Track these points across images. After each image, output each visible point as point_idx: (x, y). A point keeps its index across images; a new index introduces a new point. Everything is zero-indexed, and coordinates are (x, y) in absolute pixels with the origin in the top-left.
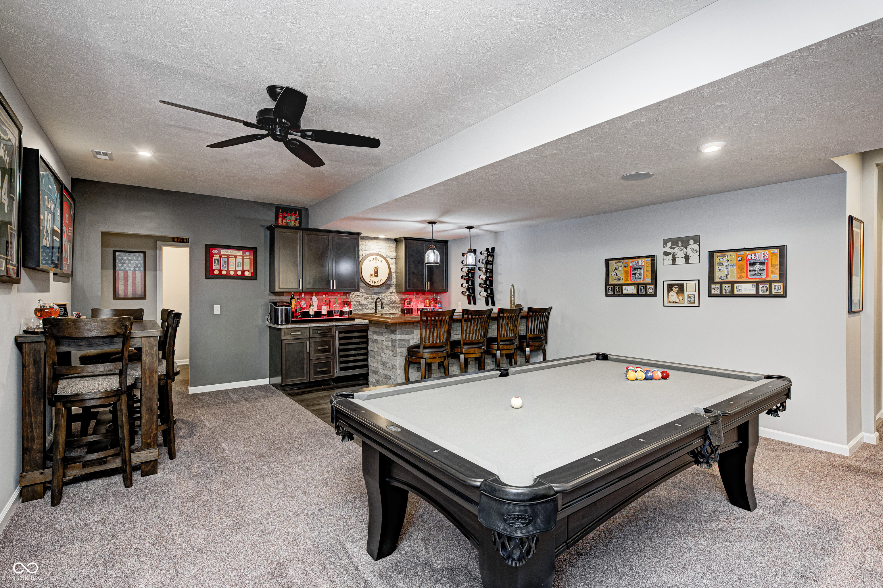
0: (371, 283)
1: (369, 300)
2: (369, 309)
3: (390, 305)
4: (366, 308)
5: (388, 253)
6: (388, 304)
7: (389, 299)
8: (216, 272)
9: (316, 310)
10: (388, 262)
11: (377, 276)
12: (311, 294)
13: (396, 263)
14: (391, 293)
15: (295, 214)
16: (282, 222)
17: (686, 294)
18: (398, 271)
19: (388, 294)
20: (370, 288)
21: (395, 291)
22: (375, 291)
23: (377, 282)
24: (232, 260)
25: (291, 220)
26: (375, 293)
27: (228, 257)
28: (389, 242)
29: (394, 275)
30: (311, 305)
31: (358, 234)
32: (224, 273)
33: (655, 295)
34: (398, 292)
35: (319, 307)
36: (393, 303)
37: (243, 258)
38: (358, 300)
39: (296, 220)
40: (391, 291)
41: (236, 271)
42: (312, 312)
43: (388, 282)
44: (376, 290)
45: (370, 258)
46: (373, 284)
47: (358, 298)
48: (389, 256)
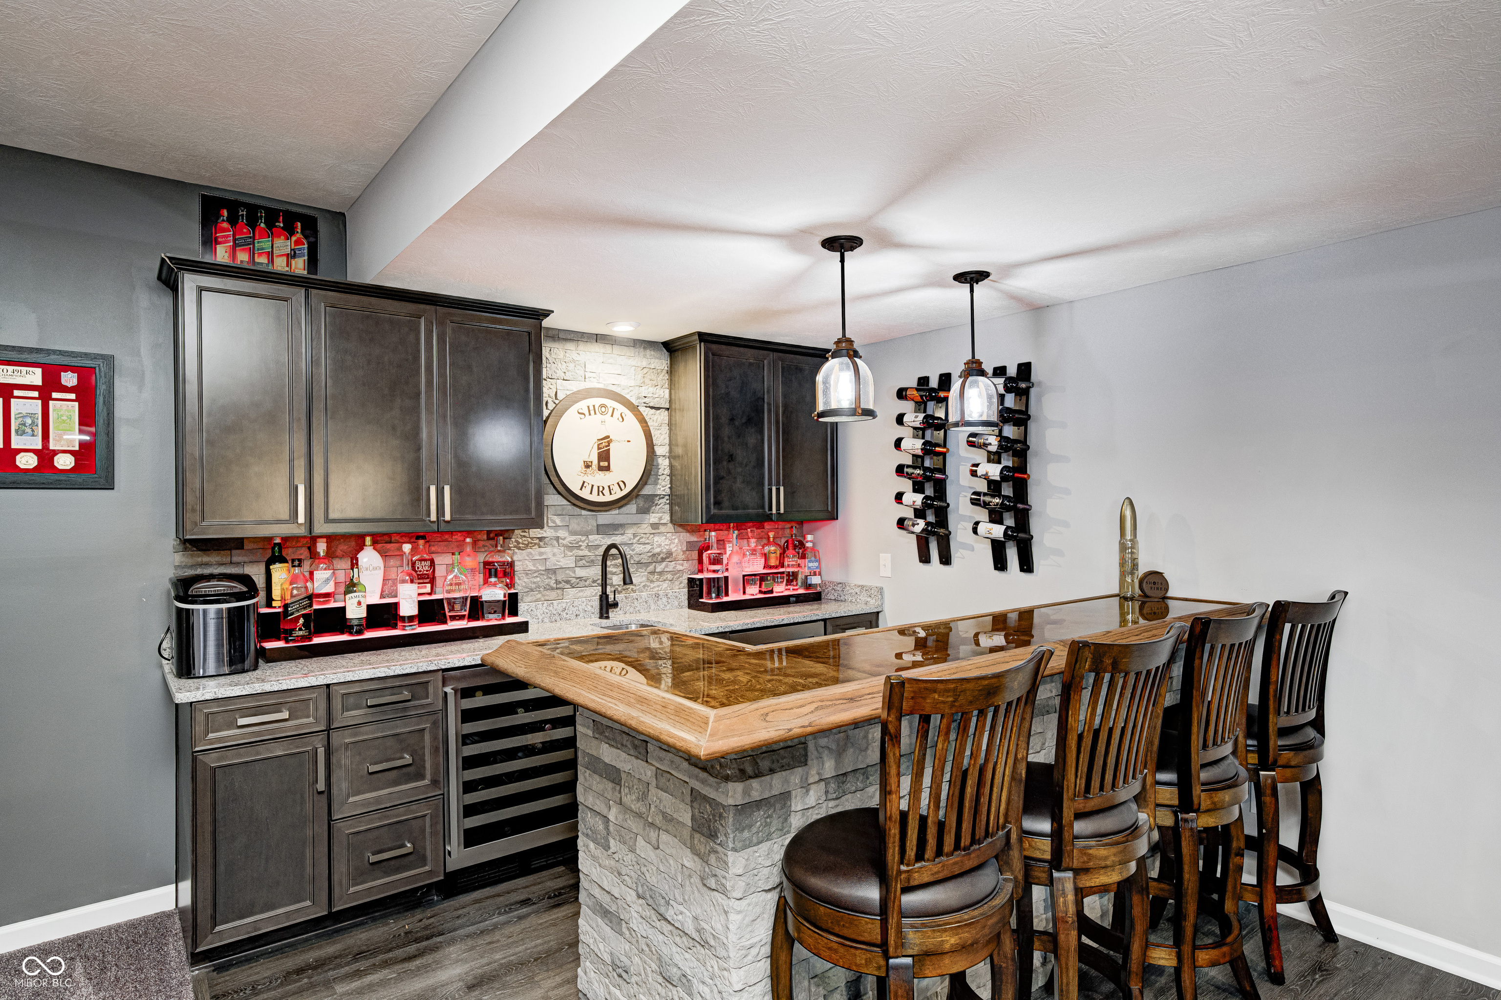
0: (585, 494)
1: (581, 553)
2: (582, 583)
3: (651, 568)
4: (567, 582)
5: (644, 391)
6: (647, 564)
7: (649, 547)
9: (375, 599)
10: (643, 422)
11: (608, 468)
13: (670, 424)
14: (655, 526)
15: (289, 231)
16: (233, 258)
18: (679, 451)
19: (645, 528)
20: (584, 512)
21: (667, 518)
22: (600, 522)
23: (606, 491)
25: (270, 256)
26: (601, 529)
28: (648, 352)
29: (664, 464)
30: (351, 586)
31: (540, 315)
34: (680, 523)
35: (389, 585)
36: (663, 560)
37: (45, 397)
38: (541, 554)
39: (292, 256)
40: (656, 521)
42: (355, 612)
43: (646, 491)
44: (605, 518)
45: (582, 405)
46: (594, 498)
47: (542, 550)
48: (646, 400)
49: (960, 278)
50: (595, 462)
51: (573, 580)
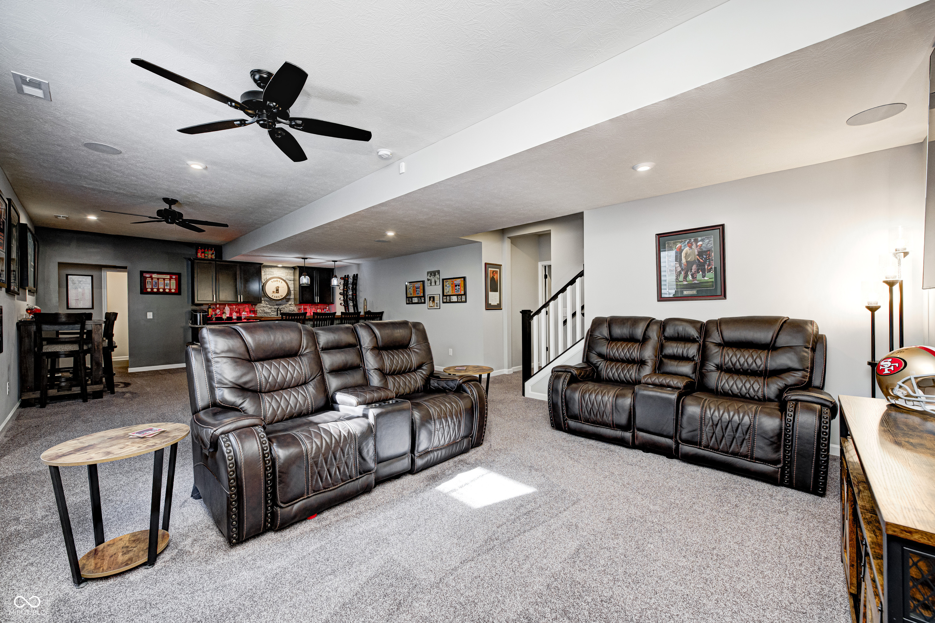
0: (273, 298)
1: (272, 309)
5: (287, 277)
8: (149, 290)
9: (228, 316)
10: (287, 283)
11: (278, 293)
13: (294, 284)
14: (290, 305)
15: (211, 250)
16: (201, 255)
17: (435, 302)
18: (295, 289)
19: (288, 305)
20: (273, 301)
21: (293, 303)
23: (278, 297)
24: (161, 281)
25: (208, 254)
26: (277, 305)
27: (158, 279)
28: (288, 269)
29: (292, 292)
30: (224, 313)
31: (262, 264)
32: (155, 290)
33: (425, 303)
34: (296, 305)
35: (231, 314)
37: (170, 279)
38: (263, 309)
39: (212, 254)
40: (290, 303)
41: (164, 289)
42: (224, 317)
43: (288, 297)
44: (278, 302)
45: (272, 280)
46: (275, 298)
48: (287, 279)
49: (333, 261)
50: (275, 291)
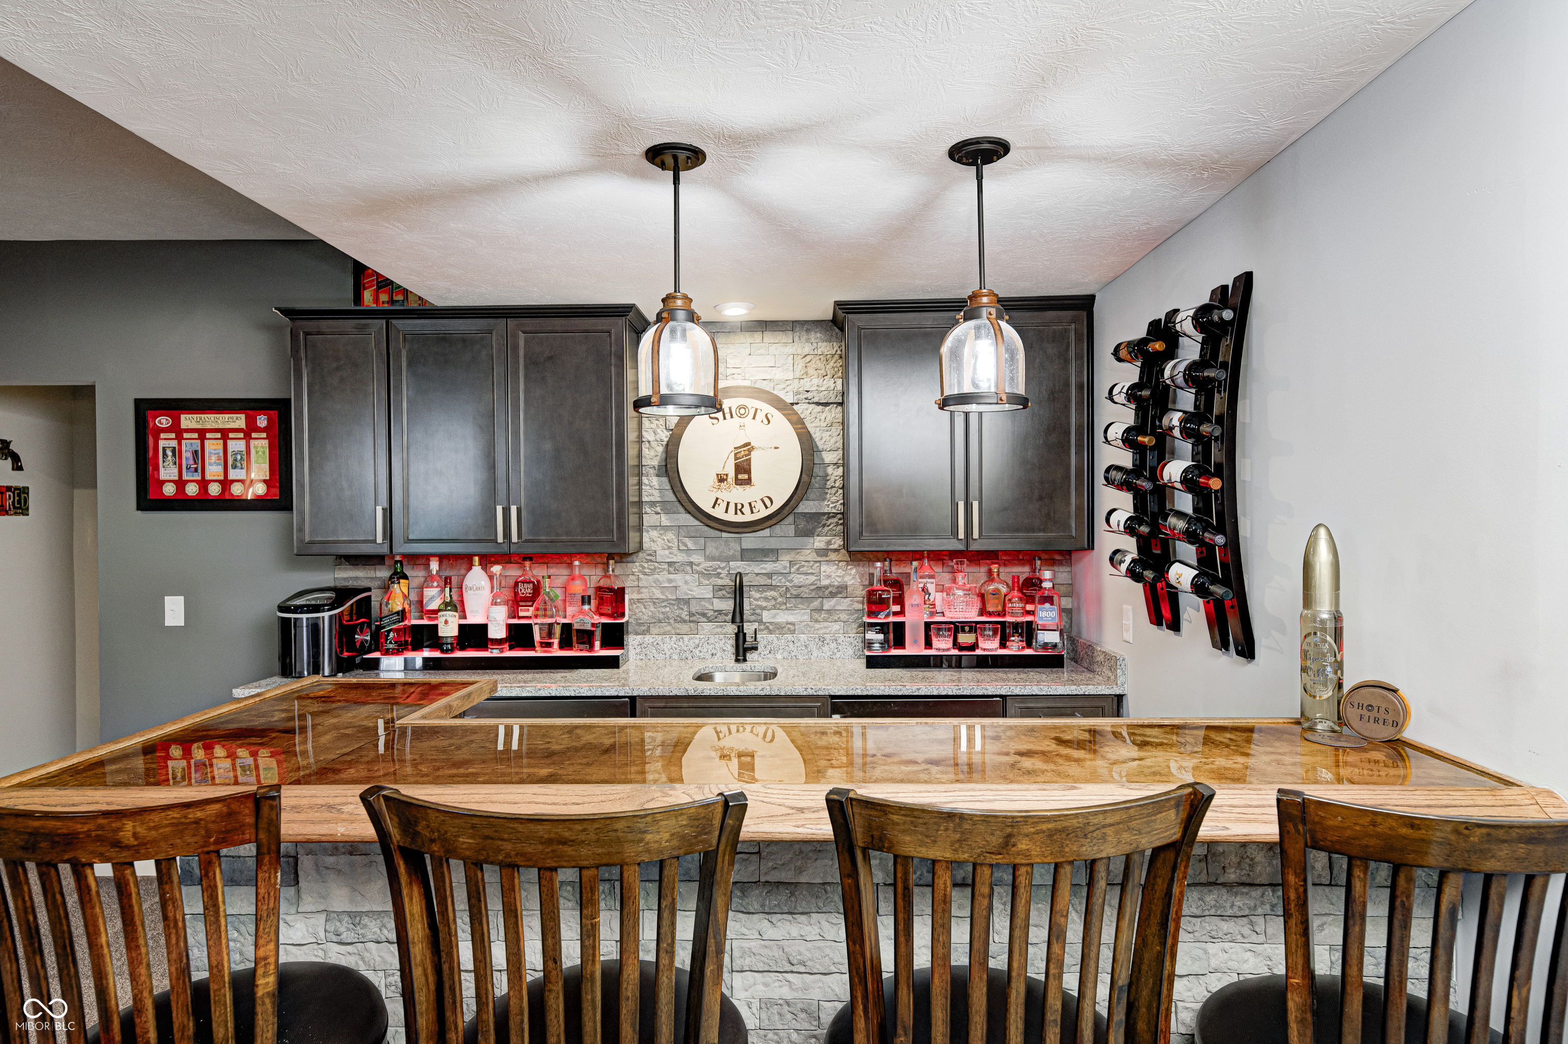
0: (718, 513)
1: (720, 582)
2: (721, 618)
3: (816, 604)
4: (704, 615)
5: (807, 384)
6: (809, 599)
7: (812, 578)
8: (169, 490)
10: (799, 422)
11: (748, 482)
12: (466, 560)
13: (842, 422)
14: (821, 552)
16: (376, 300)
19: (808, 555)
20: (724, 535)
21: (837, 542)
22: (745, 546)
23: (746, 509)
24: (213, 447)
26: (746, 555)
27: (202, 434)
28: (813, 336)
29: (835, 474)
32: (192, 490)
36: (833, 595)
37: (248, 437)
38: (670, 581)
40: (822, 545)
41: (226, 484)
43: (806, 507)
44: (750, 541)
46: (731, 517)
47: (671, 576)
48: (809, 395)
50: (732, 474)
51: (710, 613)
